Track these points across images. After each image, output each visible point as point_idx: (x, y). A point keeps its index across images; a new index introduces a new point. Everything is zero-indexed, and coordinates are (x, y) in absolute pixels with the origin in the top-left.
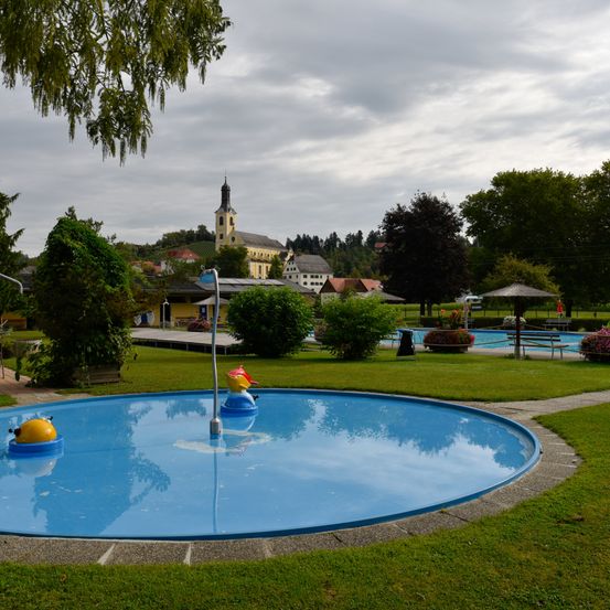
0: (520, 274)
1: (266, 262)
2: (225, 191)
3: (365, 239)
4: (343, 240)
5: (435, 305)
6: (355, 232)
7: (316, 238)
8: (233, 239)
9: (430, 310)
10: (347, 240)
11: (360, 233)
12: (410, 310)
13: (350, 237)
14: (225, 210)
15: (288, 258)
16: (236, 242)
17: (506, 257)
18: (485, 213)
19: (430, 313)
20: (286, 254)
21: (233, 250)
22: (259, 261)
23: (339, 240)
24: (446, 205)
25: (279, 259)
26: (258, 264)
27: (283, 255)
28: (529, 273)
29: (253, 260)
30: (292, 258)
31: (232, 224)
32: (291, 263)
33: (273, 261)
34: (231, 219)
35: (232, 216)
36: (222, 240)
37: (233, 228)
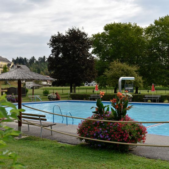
0: (123, 70)
1: (1, 68)
3: (46, 60)
4: (37, 60)
5: (77, 87)
6: (42, 57)
7: (25, 59)
9: (75, 89)
10: (39, 60)
11: (44, 57)
12: (65, 89)
13: (40, 59)
15: (11, 66)
17: (115, 62)
18: (101, 43)
19: (75, 91)
20: (10, 65)
23: (35, 59)
24: (84, 33)
25: (7, 67)
27: (9, 65)
28: (127, 70)
30: (13, 66)
32: (12, 68)
33: (4, 67)
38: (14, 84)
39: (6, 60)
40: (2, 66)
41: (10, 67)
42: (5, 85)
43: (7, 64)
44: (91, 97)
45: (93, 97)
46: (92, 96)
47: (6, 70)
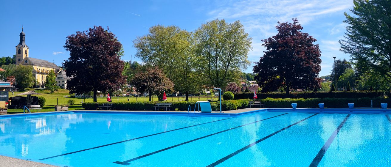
1: (46, 74)
2: (22, 36)
8: (26, 62)
14: (22, 46)
16: (28, 63)
20: (59, 70)
22: (42, 73)
27: (57, 71)
29: (38, 73)
34: (26, 51)
35: (26, 49)
36: (19, 62)
37: (26, 56)
39: (53, 66)
40: (49, 72)
43: (54, 69)
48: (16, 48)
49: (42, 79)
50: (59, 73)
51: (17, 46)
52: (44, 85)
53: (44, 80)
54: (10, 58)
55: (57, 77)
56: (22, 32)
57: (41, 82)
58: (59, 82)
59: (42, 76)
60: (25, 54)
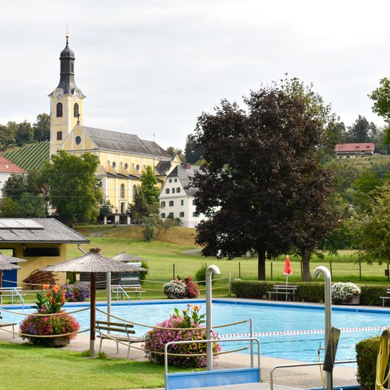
1: (133, 177)
2: (66, 60)
8: (78, 140)
14: (66, 92)
15: (172, 169)
16: (83, 145)
20: (168, 165)
21: (73, 159)
22: (121, 176)
25: (155, 173)
26: (119, 182)
27: (163, 167)
29: (110, 175)
30: (175, 173)
31: (77, 114)
32: (173, 179)
33: (144, 176)
34: (76, 106)
35: (78, 101)
36: (60, 142)
37: (78, 122)
38: (178, 240)
39: (153, 150)
40: (140, 171)
41: (168, 173)
42: (146, 244)
43: (157, 163)
44: (275, 290)
45: (279, 290)
46: (277, 287)
47: (150, 187)
48: (49, 98)
49: (123, 196)
50: (170, 176)
51: (52, 94)
52: (128, 213)
53: (126, 198)
54: (29, 125)
55: (165, 188)
56: (67, 46)
57: (118, 206)
58: (172, 204)
59: (123, 185)
60: (75, 116)
